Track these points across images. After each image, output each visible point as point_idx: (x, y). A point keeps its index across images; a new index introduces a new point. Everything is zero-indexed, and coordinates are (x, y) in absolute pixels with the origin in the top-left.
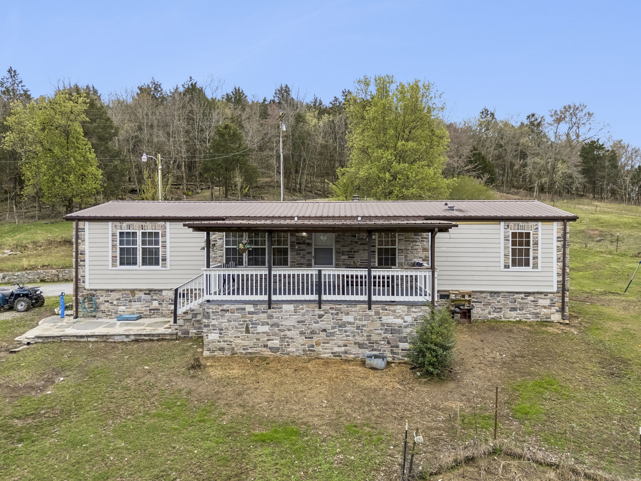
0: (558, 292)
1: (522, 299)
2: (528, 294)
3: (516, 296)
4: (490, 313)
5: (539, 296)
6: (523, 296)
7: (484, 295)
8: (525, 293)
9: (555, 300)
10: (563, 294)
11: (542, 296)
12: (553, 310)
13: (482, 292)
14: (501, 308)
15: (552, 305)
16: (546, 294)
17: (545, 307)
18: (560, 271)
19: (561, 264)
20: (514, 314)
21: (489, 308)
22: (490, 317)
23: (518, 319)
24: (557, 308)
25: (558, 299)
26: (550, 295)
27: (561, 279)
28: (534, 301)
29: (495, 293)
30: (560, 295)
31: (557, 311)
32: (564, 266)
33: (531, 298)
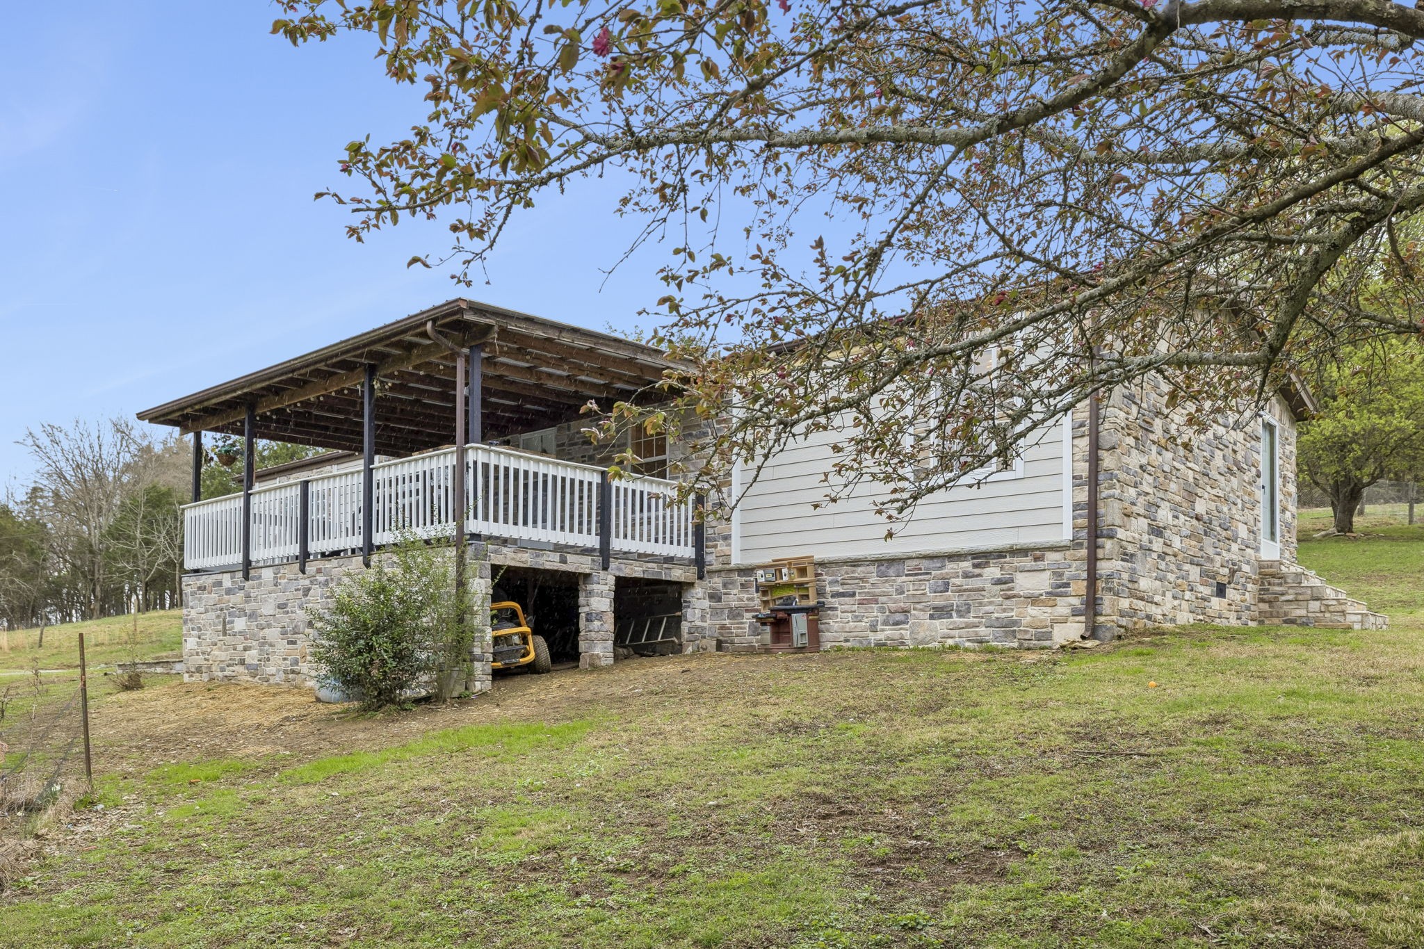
0: (1076, 544)
1: (966, 576)
2: (982, 558)
3: (950, 567)
4: (873, 628)
5: (1017, 562)
6: (967, 565)
7: (860, 571)
8: (975, 555)
9: (1067, 574)
10: (1094, 547)
11: (1027, 562)
12: (1063, 607)
13: (855, 563)
14: (905, 611)
15: (1059, 589)
16: (1036, 552)
17: (1034, 600)
18: (1083, 468)
19: (1084, 443)
20: (940, 626)
21: (875, 613)
22: (874, 638)
23: (950, 642)
24: (1076, 601)
25: (1076, 569)
26: (1052, 557)
27: (1083, 496)
28: (999, 582)
29: (892, 561)
30: (1084, 552)
31: (1076, 613)
32: (1095, 446)
33: (992, 572)
